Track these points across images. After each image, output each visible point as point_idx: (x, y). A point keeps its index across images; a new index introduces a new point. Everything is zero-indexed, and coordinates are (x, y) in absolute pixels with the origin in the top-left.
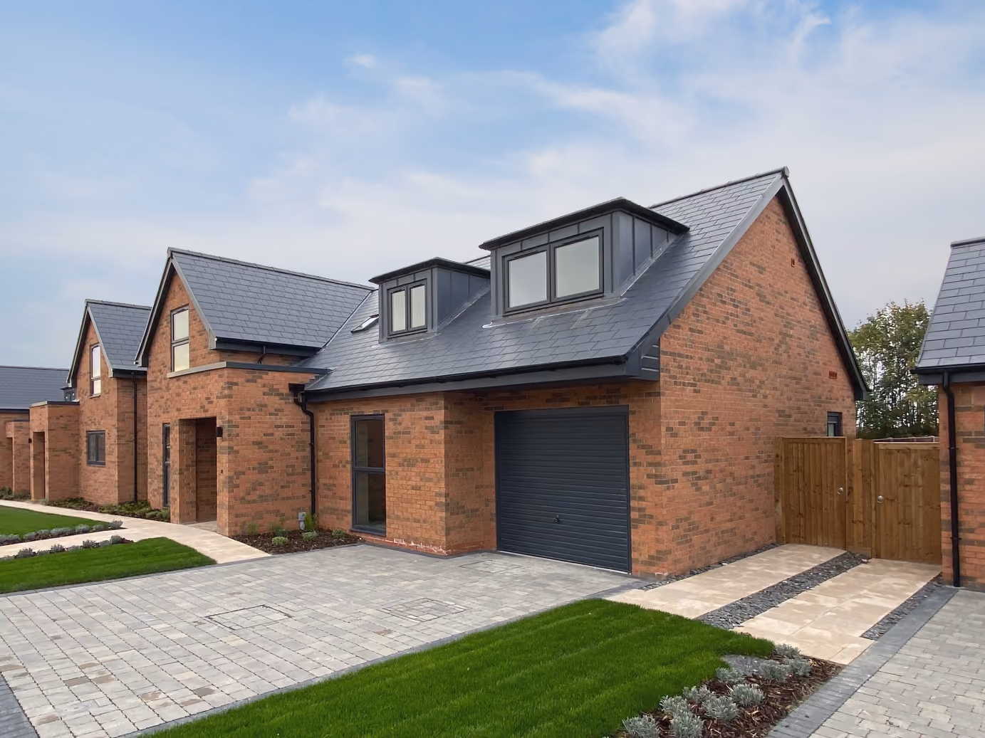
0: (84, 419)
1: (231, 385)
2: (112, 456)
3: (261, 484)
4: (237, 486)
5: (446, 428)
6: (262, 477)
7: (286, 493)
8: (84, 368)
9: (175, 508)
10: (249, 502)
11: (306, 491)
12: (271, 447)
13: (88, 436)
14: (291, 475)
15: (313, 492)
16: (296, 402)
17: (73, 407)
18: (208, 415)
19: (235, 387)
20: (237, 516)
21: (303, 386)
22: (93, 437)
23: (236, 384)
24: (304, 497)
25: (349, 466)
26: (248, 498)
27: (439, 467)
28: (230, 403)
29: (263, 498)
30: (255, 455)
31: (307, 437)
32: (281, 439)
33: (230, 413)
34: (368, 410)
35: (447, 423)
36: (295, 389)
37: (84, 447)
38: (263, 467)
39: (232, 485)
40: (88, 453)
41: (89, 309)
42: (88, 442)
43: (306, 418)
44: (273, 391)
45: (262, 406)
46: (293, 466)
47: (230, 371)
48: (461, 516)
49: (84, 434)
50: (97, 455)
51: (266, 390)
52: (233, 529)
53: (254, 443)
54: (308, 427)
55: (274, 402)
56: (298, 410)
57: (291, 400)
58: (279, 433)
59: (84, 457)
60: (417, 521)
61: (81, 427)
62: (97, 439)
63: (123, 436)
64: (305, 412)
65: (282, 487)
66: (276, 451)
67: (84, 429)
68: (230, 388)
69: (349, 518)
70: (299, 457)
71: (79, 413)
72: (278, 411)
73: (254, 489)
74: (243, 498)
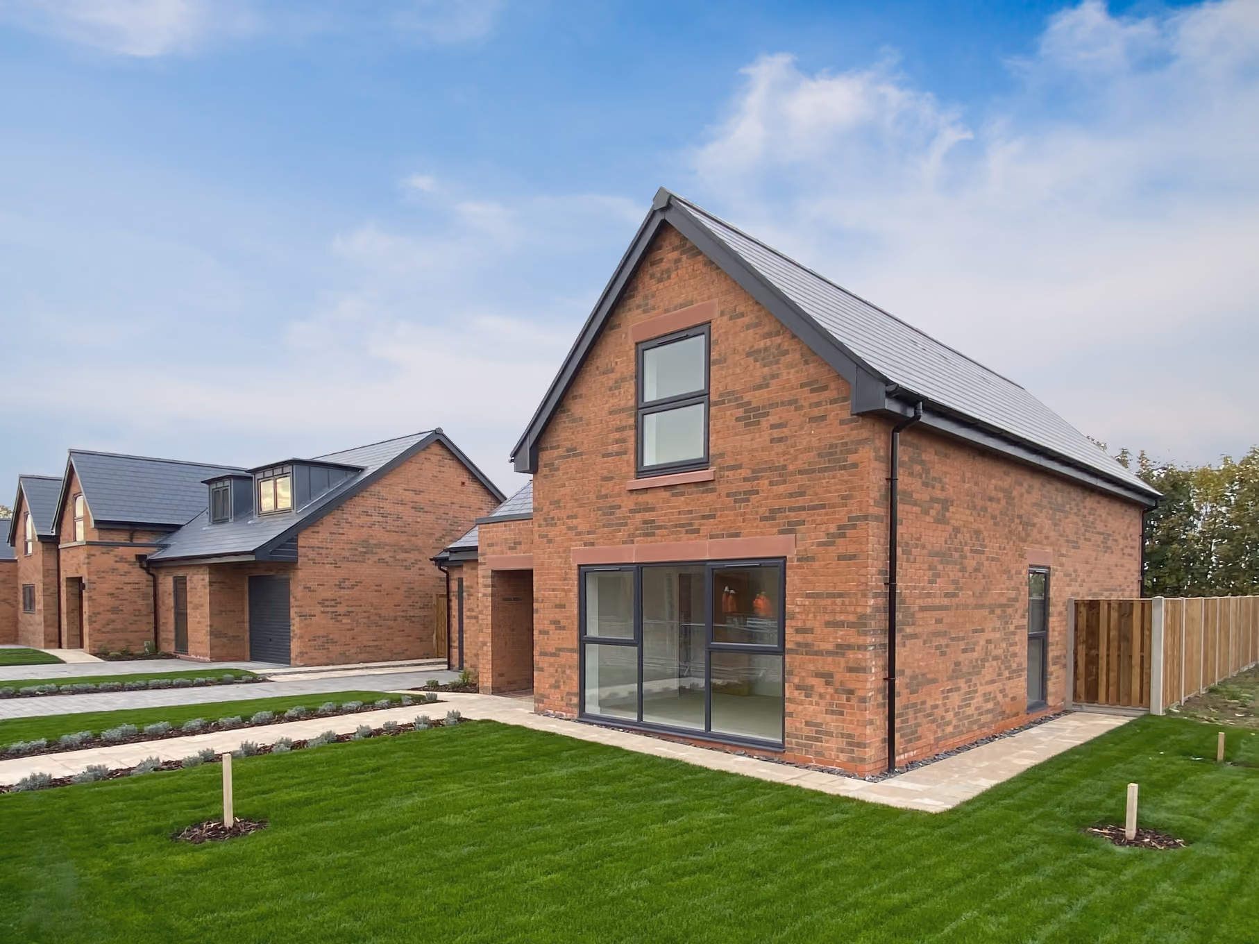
0: (20, 574)
1: (89, 556)
2: (39, 606)
3: (113, 621)
4: (95, 622)
5: (210, 585)
6: (113, 617)
7: (134, 628)
8: (20, 532)
9: (64, 639)
10: (104, 632)
11: (152, 627)
12: (121, 597)
13: (24, 589)
14: (137, 616)
15: (156, 628)
16: (141, 567)
17: (12, 564)
18: (79, 575)
19: (93, 557)
20: (95, 641)
21: (146, 556)
22: (27, 590)
23: (94, 555)
24: (149, 631)
25: (173, 610)
26: (103, 630)
27: (207, 609)
28: (88, 568)
29: (115, 631)
30: (108, 602)
31: (151, 590)
32: (130, 592)
33: (89, 574)
34: (180, 573)
35: (211, 583)
36: (141, 558)
37: (21, 598)
38: (115, 610)
39: (91, 622)
40: (24, 603)
41: (21, 482)
42: (24, 593)
43: (151, 578)
44: (122, 560)
45: (114, 570)
46: (139, 610)
47: (89, 547)
48: (224, 640)
49: (21, 588)
50: (30, 604)
51: (117, 559)
52: (93, 649)
53: (108, 594)
54: (152, 584)
55: (124, 567)
56: (143, 572)
57: (138, 564)
58: (128, 588)
59: (21, 606)
60: (199, 643)
61: (19, 582)
62: (29, 590)
63: (48, 589)
64: (148, 573)
65: (131, 624)
66: (126, 600)
67: (22, 582)
68: (88, 558)
69: (173, 644)
70: (144, 605)
71: (17, 569)
72: (126, 573)
73: (108, 625)
74: (99, 630)
